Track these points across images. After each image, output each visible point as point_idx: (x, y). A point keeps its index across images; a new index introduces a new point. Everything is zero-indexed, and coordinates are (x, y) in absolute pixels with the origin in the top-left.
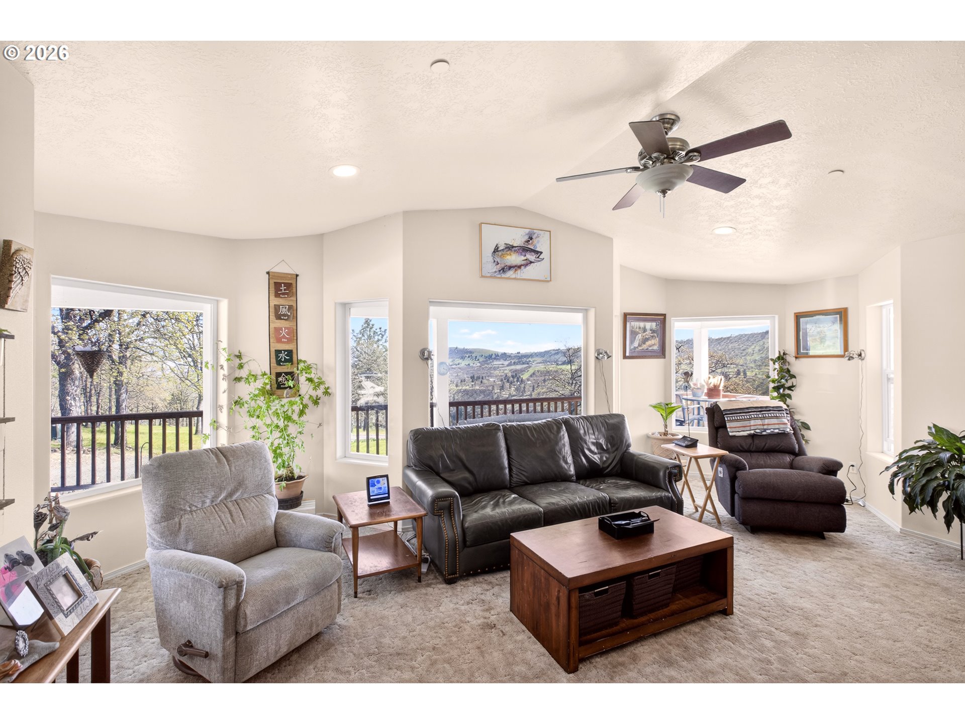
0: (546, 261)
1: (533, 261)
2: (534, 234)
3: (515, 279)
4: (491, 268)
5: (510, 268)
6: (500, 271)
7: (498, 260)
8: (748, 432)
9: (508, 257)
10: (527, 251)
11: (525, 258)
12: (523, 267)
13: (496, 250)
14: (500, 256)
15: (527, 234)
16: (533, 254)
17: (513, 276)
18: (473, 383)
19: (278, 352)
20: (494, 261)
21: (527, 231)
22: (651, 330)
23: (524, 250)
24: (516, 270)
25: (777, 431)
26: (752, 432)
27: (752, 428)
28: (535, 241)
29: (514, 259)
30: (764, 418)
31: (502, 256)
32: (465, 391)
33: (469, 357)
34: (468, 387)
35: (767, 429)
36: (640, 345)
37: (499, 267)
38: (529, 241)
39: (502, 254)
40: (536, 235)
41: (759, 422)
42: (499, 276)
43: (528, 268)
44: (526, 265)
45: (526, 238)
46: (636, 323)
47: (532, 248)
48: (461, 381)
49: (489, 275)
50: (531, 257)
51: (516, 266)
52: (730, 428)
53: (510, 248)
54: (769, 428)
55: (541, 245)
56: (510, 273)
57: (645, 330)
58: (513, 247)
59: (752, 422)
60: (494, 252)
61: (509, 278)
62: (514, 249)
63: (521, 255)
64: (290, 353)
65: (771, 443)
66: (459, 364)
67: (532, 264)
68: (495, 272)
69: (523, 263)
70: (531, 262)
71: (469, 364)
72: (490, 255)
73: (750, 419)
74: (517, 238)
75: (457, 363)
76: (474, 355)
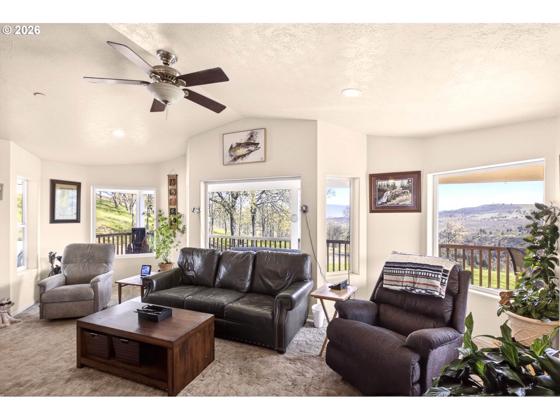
0: (262, 150)
1: (253, 150)
2: (254, 132)
3: (242, 163)
4: (228, 159)
5: (239, 157)
6: (233, 160)
7: (232, 153)
8: (401, 288)
9: (238, 151)
10: (249, 144)
11: (248, 149)
12: (247, 155)
13: (231, 148)
14: (233, 151)
15: (250, 134)
16: (253, 145)
17: (241, 162)
18: (520, 233)
19: (171, 209)
20: (230, 155)
21: (249, 132)
22: (402, 187)
23: (247, 144)
24: (242, 158)
25: (423, 292)
26: (404, 288)
27: (404, 284)
28: (254, 137)
29: (242, 151)
30: (416, 276)
31: (235, 151)
32: (510, 238)
33: (517, 211)
34: (514, 236)
35: (417, 288)
36: (388, 201)
37: (233, 158)
38: (251, 138)
39: (235, 150)
40: (255, 133)
41: (411, 279)
42: (233, 163)
43: (250, 155)
44: (248, 154)
45: (249, 136)
46: (383, 182)
47: (253, 142)
48: (508, 231)
49: (227, 163)
50: (252, 148)
51: (242, 155)
52: (386, 280)
53: (239, 145)
54: (419, 287)
55: (259, 139)
56: (240, 161)
57: (394, 187)
58: (241, 144)
59: (406, 279)
60: (230, 149)
61: (239, 164)
62: (241, 145)
63: (246, 148)
64: (175, 209)
65: (421, 304)
66: (506, 217)
67: (252, 152)
68: (231, 161)
69: (248, 152)
70: (252, 151)
71: (516, 218)
72: (228, 152)
73: (403, 275)
74: (243, 138)
75: (504, 216)
76: (522, 210)
